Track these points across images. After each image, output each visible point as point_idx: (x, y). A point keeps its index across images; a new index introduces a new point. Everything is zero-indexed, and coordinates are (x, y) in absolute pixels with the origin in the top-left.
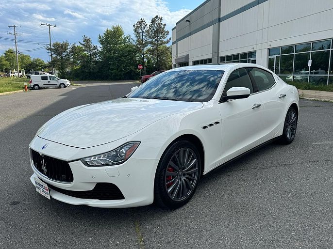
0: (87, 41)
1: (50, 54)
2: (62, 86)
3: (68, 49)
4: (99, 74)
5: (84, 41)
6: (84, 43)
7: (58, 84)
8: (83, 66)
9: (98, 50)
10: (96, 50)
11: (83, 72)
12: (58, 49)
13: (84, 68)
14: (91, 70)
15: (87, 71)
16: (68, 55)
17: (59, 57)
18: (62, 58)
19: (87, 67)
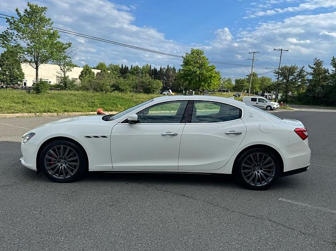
0: (318, 64)
1: (277, 77)
2: (269, 108)
3: (295, 72)
4: (325, 99)
5: (315, 64)
6: (314, 66)
7: (265, 106)
8: (309, 90)
9: (329, 73)
10: (327, 74)
11: (307, 96)
12: (286, 72)
13: (309, 92)
14: (316, 95)
15: (311, 95)
16: (295, 79)
17: (285, 81)
18: (288, 81)
19: (313, 91)
